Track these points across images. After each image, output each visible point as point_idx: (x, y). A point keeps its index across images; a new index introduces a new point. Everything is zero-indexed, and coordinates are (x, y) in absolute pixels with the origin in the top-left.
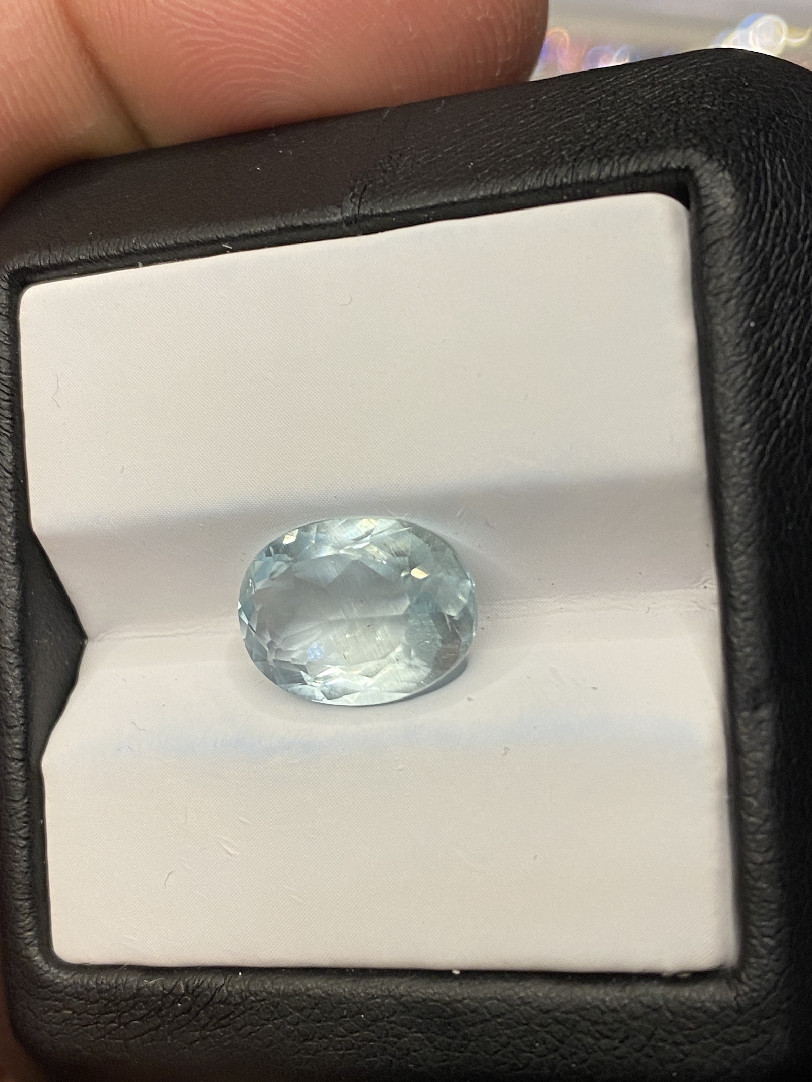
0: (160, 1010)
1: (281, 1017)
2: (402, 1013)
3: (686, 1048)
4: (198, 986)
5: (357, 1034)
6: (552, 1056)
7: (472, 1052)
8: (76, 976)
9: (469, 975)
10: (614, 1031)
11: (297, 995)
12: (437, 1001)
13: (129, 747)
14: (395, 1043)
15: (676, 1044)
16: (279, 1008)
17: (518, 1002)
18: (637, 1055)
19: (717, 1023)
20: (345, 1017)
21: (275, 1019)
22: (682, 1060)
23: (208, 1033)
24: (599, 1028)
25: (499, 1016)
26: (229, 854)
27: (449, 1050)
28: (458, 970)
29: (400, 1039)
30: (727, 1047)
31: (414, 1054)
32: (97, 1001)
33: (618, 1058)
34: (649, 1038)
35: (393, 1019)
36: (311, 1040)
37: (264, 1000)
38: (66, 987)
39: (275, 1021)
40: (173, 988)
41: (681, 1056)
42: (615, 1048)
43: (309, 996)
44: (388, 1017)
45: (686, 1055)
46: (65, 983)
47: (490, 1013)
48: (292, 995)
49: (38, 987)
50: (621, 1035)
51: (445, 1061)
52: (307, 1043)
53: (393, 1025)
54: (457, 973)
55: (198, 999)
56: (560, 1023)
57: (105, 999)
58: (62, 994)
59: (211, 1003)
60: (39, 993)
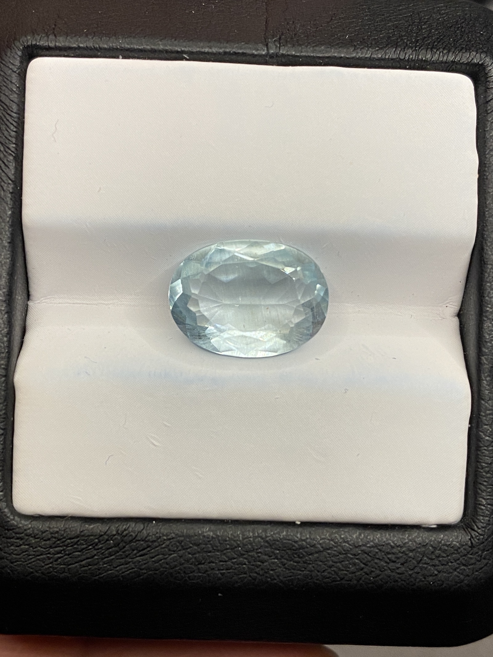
0: (97, 545)
1: (184, 549)
2: (267, 547)
3: (441, 568)
4: (125, 530)
5: (235, 560)
6: (359, 573)
7: (309, 571)
8: (32, 523)
9: (306, 524)
10: (398, 558)
11: (196, 536)
12: (289, 540)
13: (87, 373)
14: (260, 565)
15: (434, 566)
16: (183, 544)
17: (341, 541)
18: (410, 572)
19: (459, 553)
20: (227, 549)
21: (180, 550)
22: (436, 575)
23: (130, 560)
24: (389, 556)
25: (328, 549)
26: (154, 445)
27: (294, 569)
28: (299, 521)
29: (263, 563)
30: (463, 567)
31: (272, 572)
32: (49, 539)
33: (399, 574)
34: (419, 562)
35: (260, 550)
36: (203, 564)
37: (173, 538)
38: (25, 530)
39: (179, 552)
40: (107, 530)
41: (436, 572)
42: (398, 568)
43: (204, 536)
44: (257, 549)
45: (439, 572)
46: (25, 527)
47: (322, 547)
48: (192, 536)
49: (6, 529)
50: (402, 560)
51: (291, 576)
52: (199, 566)
53: (260, 555)
54: (299, 523)
55: (126, 538)
56: (366, 553)
57: (55, 538)
58: (23, 535)
59: (134, 541)
60: (6, 534)
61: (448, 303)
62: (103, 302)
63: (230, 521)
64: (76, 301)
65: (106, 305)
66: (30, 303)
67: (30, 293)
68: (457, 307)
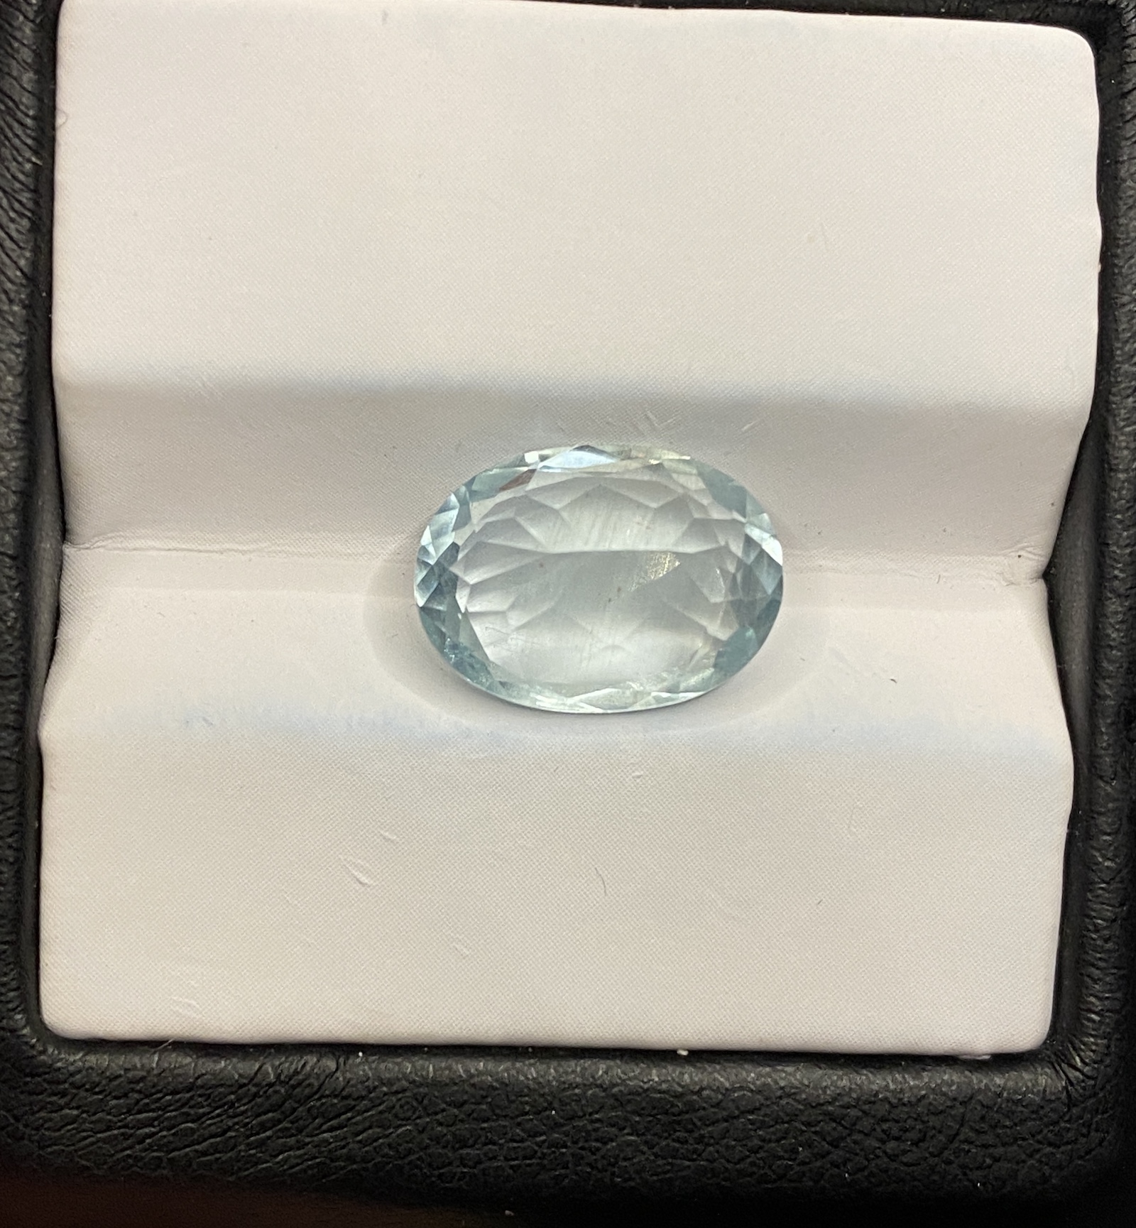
0: (232, 1106)
1: (428, 1115)
2: (613, 1108)
3: (1000, 1151)
4: (296, 1073)
5: (543, 1138)
6: (818, 1164)
7: (707, 1160)
8: (88, 1058)
9: (700, 1056)
10: (906, 1130)
11: (456, 1084)
12: (664, 1092)
13: (205, 720)
14: (598, 1149)
15: (985, 1146)
16: (426, 1102)
17: (779, 1093)
18: (932, 1161)
19: (1041, 1119)
20: (527, 1113)
21: (419, 1117)
22: (990, 1167)
23: (308, 1140)
24: (885, 1126)
25: (751, 1112)
26: (361, 883)
27: (674, 1157)
28: (685, 1050)
29: (605, 1144)
30: (1049, 1149)
31: (625, 1164)
32: (126, 1095)
33: (906, 1164)
34: (952, 1139)
35: (597, 1116)
36: (472, 1146)
37: (404, 1090)
38: (72, 1075)
39: (418, 1121)
40: (256, 1074)
41: (988, 1161)
42: (905, 1152)
43: (473, 1085)
44: (591, 1114)
45: (996, 1160)
46: (72, 1068)
47: (738, 1108)
48: (447, 1085)
49: (26, 1075)
50: (913, 1135)
51: (668, 1171)
52: (464, 1151)
53: (597, 1125)
54: (685, 1053)
55: (298, 1090)
56: (834, 1121)
57: (140, 1092)
58: (67, 1086)
59: (316, 1097)
60: (26, 1084)
61: (1023, 549)
62: (236, 546)
63: (530, 1050)
64: (174, 544)
65: (244, 552)
66: (69, 550)
67: (68, 527)
68: (1042, 559)
